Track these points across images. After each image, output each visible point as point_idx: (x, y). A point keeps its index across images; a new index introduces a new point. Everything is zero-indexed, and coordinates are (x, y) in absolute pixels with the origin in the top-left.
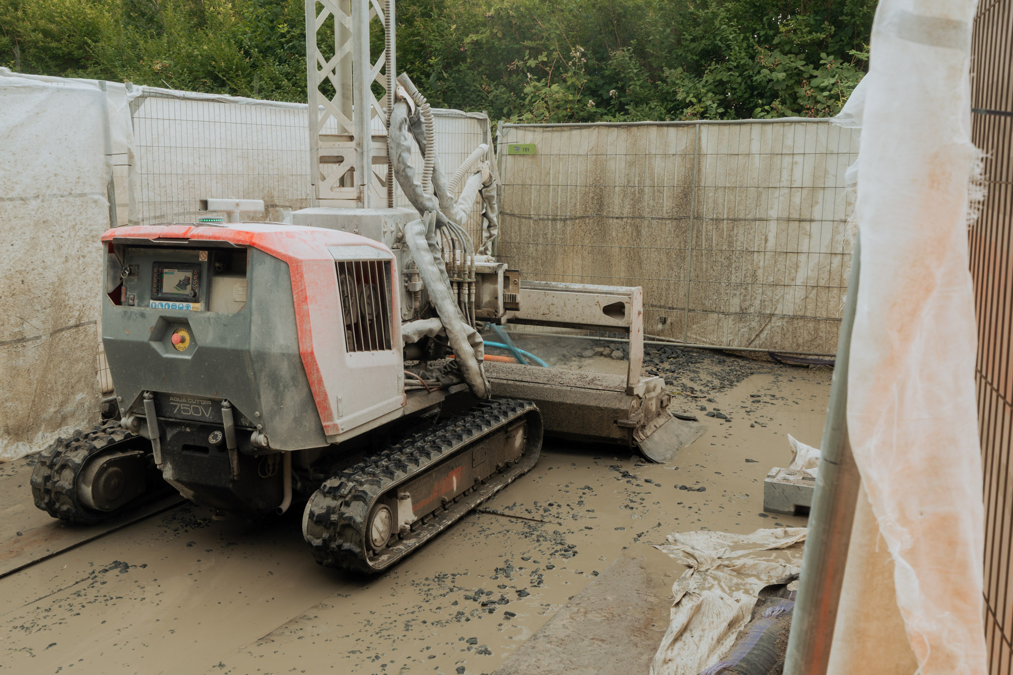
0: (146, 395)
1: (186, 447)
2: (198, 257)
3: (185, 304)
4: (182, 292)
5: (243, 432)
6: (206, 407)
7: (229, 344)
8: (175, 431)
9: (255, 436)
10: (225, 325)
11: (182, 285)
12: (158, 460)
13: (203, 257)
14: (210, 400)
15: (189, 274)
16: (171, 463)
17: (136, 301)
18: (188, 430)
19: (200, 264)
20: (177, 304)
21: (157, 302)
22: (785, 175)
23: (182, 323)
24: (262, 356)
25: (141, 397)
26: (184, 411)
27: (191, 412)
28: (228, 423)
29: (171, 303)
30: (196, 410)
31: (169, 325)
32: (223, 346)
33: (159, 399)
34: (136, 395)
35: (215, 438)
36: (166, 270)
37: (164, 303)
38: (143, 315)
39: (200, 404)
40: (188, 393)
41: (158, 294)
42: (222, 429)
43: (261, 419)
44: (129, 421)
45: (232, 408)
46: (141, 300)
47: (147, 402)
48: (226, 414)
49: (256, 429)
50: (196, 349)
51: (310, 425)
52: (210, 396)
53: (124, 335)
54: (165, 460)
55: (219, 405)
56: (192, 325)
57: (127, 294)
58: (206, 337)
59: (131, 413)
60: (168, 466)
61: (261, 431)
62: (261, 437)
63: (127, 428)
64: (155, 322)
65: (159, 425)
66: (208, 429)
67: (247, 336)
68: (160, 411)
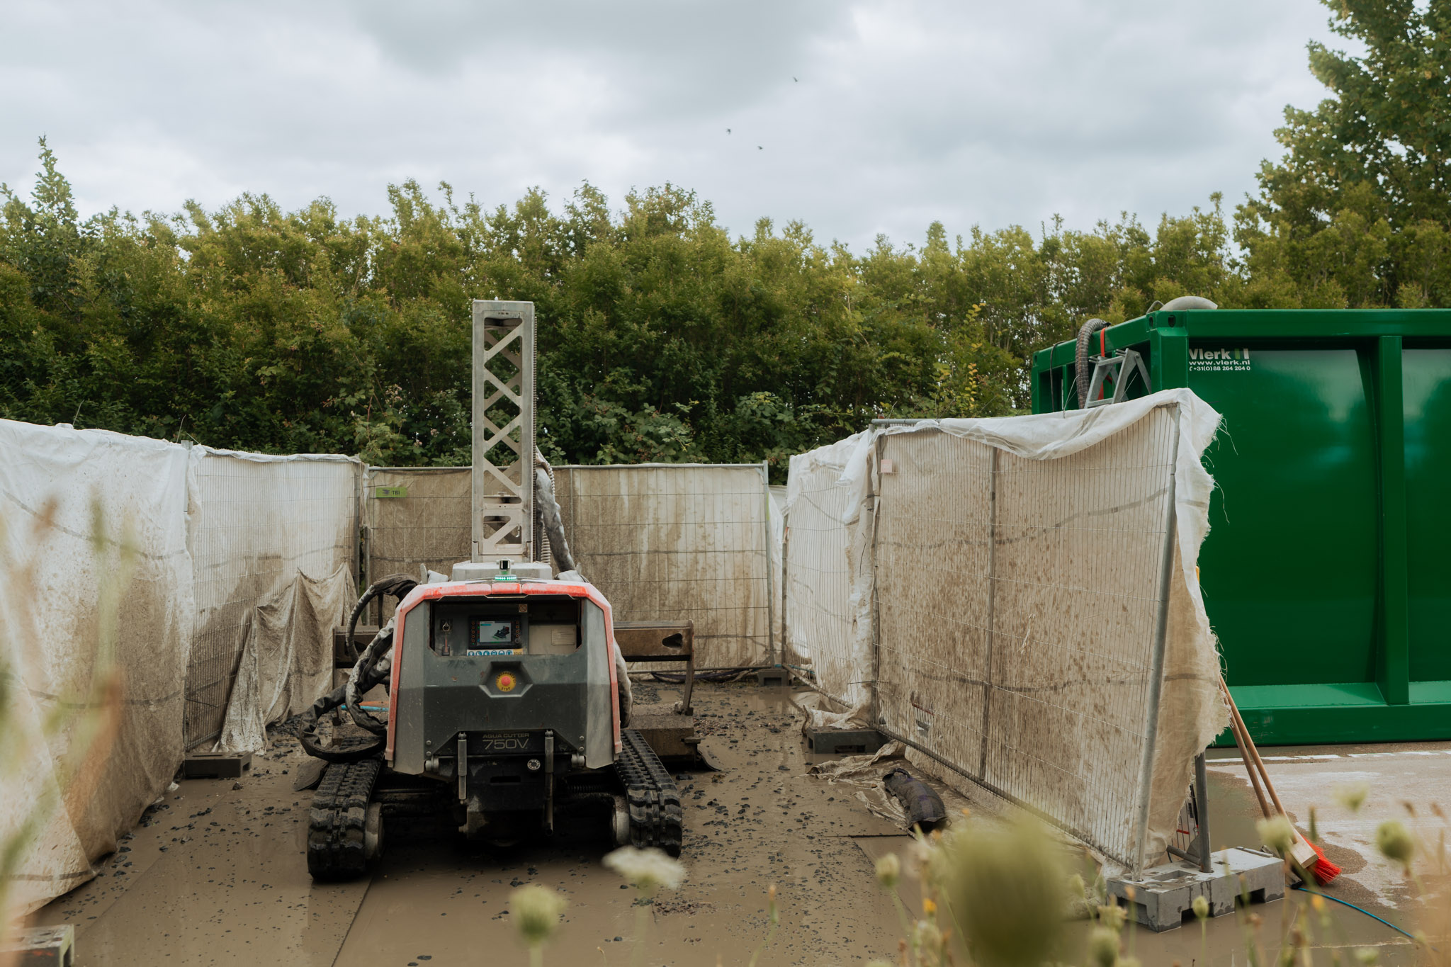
0: (461, 735)
1: (494, 780)
2: (518, 609)
3: (505, 651)
4: (500, 640)
5: (562, 757)
6: (523, 740)
7: (566, 680)
8: (481, 767)
9: (574, 758)
10: (561, 665)
11: (501, 634)
12: (462, 795)
13: (523, 609)
14: (529, 732)
15: (508, 625)
16: (478, 797)
17: (451, 652)
18: (494, 764)
19: (520, 615)
20: (498, 651)
21: (475, 651)
23: (514, 668)
24: (593, 686)
25: (456, 738)
26: (497, 746)
27: (505, 746)
28: (550, 750)
29: (490, 651)
30: (511, 744)
31: (498, 668)
32: (561, 682)
33: (473, 738)
34: (449, 737)
35: (534, 765)
36: (481, 623)
37: (483, 651)
38: (470, 664)
39: (517, 737)
40: (511, 728)
41: (474, 644)
42: (542, 758)
43: (583, 742)
44: (436, 762)
45: (555, 735)
46: (457, 649)
47: (462, 742)
48: (550, 740)
49: (576, 752)
50: (529, 687)
51: (607, 745)
52: (533, 728)
53: (451, 682)
54: (469, 795)
55: (542, 735)
56: (525, 666)
57: (439, 646)
58: (542, 676)
59: (435, 755)
60: (476, 799)
61: (581, 753)
62: (582, 758)
63: (432, 770)
64: (486, 667)
65: (470, 762)
66: (525, 758)
67: (584, 672)
68: (470, 749)
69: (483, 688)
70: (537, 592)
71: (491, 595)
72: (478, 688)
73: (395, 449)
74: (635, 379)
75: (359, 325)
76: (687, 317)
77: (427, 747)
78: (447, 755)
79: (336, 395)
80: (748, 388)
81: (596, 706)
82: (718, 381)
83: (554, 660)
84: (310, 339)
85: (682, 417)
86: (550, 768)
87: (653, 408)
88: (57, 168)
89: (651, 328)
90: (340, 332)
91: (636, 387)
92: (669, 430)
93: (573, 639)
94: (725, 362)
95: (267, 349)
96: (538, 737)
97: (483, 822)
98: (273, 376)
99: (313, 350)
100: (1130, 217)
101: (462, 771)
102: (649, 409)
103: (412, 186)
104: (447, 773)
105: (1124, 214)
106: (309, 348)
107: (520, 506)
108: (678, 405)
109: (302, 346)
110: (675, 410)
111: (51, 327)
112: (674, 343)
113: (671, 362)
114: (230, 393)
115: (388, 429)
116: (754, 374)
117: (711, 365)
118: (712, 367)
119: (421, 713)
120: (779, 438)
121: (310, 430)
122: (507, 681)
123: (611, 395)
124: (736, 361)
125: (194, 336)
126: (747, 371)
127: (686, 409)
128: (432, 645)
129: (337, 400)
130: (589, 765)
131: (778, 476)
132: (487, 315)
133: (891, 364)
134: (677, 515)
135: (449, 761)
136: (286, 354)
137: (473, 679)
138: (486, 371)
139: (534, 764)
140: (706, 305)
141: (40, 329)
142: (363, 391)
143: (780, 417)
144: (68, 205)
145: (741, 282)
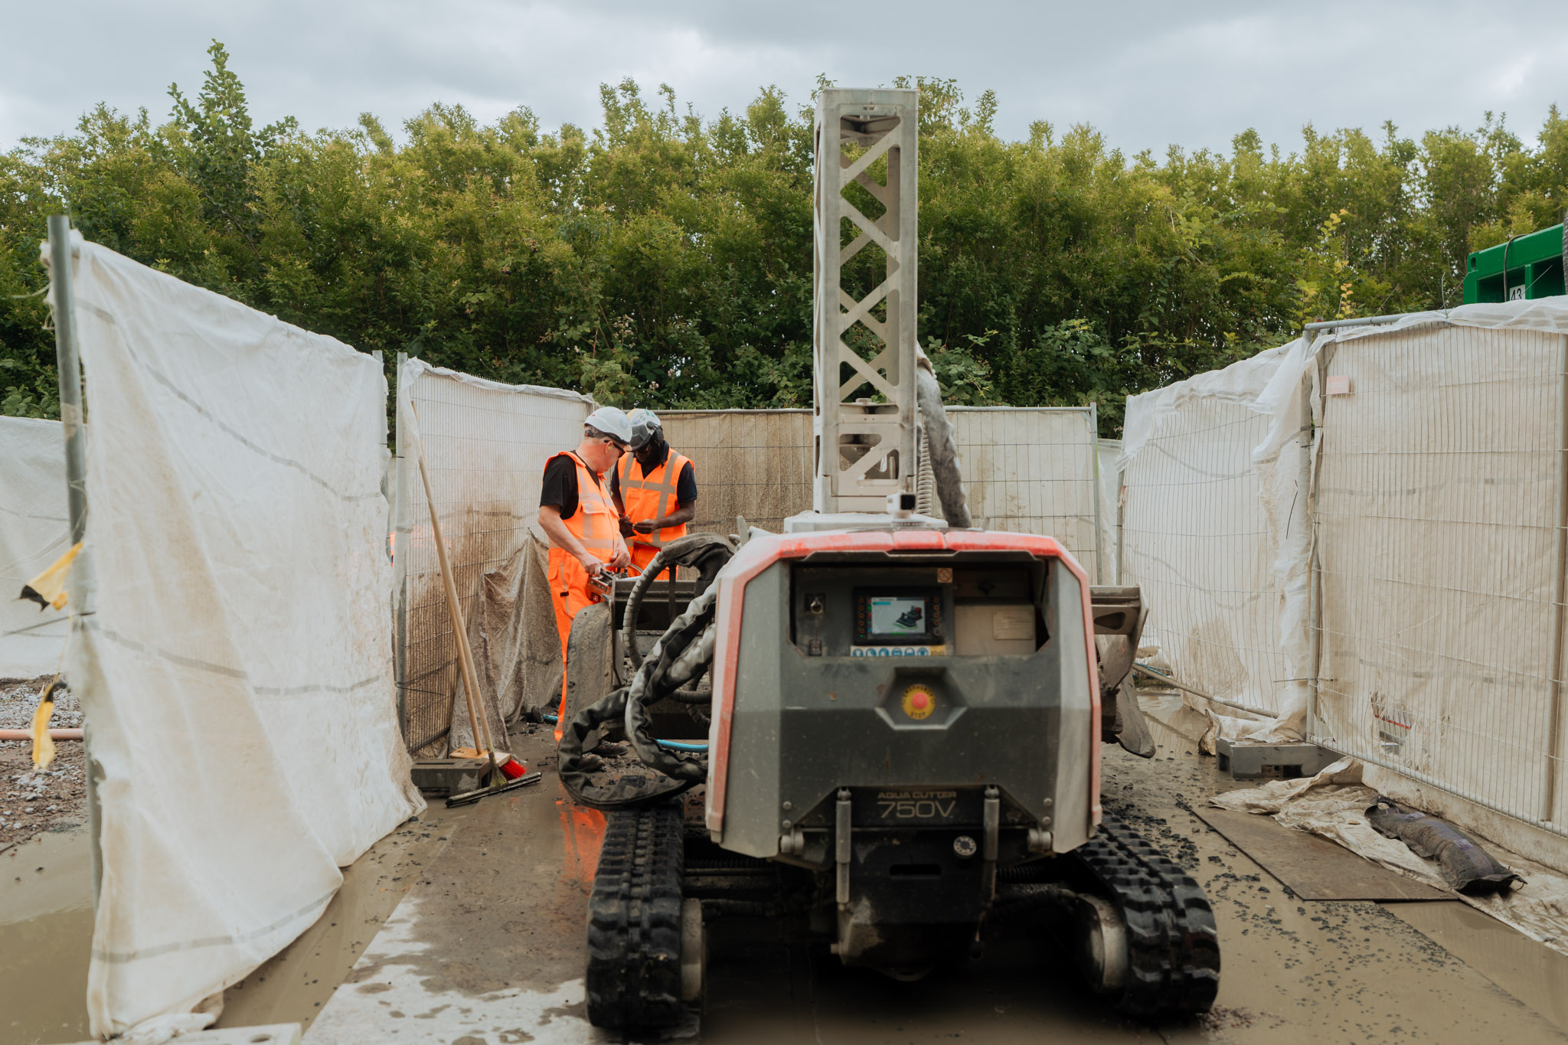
0: (843, 793)
1: (895, 870)
2: (935, 577)
3: (916, 648)
4: (906, 630)
5: (1014, 832)
6: (945, 803)
7: (1025, 701)
8: (872, 847)
9: (1034, 836)
10: (1016, 674)
11: (907, 620)
12: (842, 896)
13: (945, 576)
14: (957, 790)
15: (920, 604)
16: (869, 899)
17: (825, 649)
18: (895, 842)
19: (940, 588)
20: (903, 649)
21: (865, 649)
23: (934, 679)
24: (1068, 713)
25: (833, 798)
26: (902, 812)
27: (916, 812)
28: (992, 821)
29: (890, 649)
30: (926, 809)
31: (905, 678)
32: (1015, 704)
33: (862, 798)
34: (821, 796)
35: (964, 847)
36: (874, 600)
37: (877, 649)
38: (859, 671)
39: (935, 798)
40: (927, 782)
41: (862, 636)
42: (978, 834)
43: (1050, 810)
44: (799, 839)
45: (1002, 797)
46: (834, 647)
47: (843, 805)
48: (992, 807)
49: (1035, 825)
50: (959, 713)
51: (1081, 812)
52: (966, 783)
53: (827, 701)
54: (854, 896)
55: (979, 795)
56: (955, 677)
57: (805, 639)
58: (984, 693)
59: (797, 827)
60: (865, 902)
61: (1047, 827)
62: (1046, 836)
63: (792, 852)
64: (886, 677)
65: (856, 838)
66: (949, 834)
68: (856, 817)
69: (882, 713)
70: (973, 546)
71: (894, 551)
72: (874, 714)
73: (626, 392)
75: (581, 238)
76: (977, 227)
77: (784, 813)
78: (818, 826)
79: (556, 328)
80: (1055, 316)
81: (1071, 744)
82: (1017, 308)
83: (1002, 666)
84: (524, 259)
85: (977, 352)
86: (992, 853)
87: (939, 341)
88: (229, 67)
90: (559, 249)
92: (961, 369)
93: (1027, 629)
95: (476, 275)
96: (972, 799)
97: (875, 940)
98: (480, 303)
99: (530, 272)
100: (1496, 117)
101: (842, 855)
102: (934, 343)
103: (630, 88)
104: (817, 856)
105: (1489, 115)
106: (523, 269)
107: (896, 418)
108: (971, 337)
109: (515, 269)
110: (966, 344)
111: (225, 250)
112: (962, 261)
113: (958, 284)
114: (433, 323)
115: (619, 367)
116: (1060, 296)
117: (1007, 289)
118: (1009, 292)
119: (775, 754)
120: (1094, 379)
121: (524, 370)
122: (919, 700)
124: (1039, 282)
125: (390, 257)
126: (1054, 295)
127: (980, 341)
128: (794, 638)
129: (556, 334)
130: (1056, 848)
133: (1229, 290)
134: (982, 471)
135: (820, 835)
136: (494, 279)
137: (865, 696)
138: (843, 202)
139: (965, 845)
140: (1001, 212)
141: (213, 250)
142: (586, 323)
143: (1096, 351)
144: (241, 112)
145: (1044, 182)
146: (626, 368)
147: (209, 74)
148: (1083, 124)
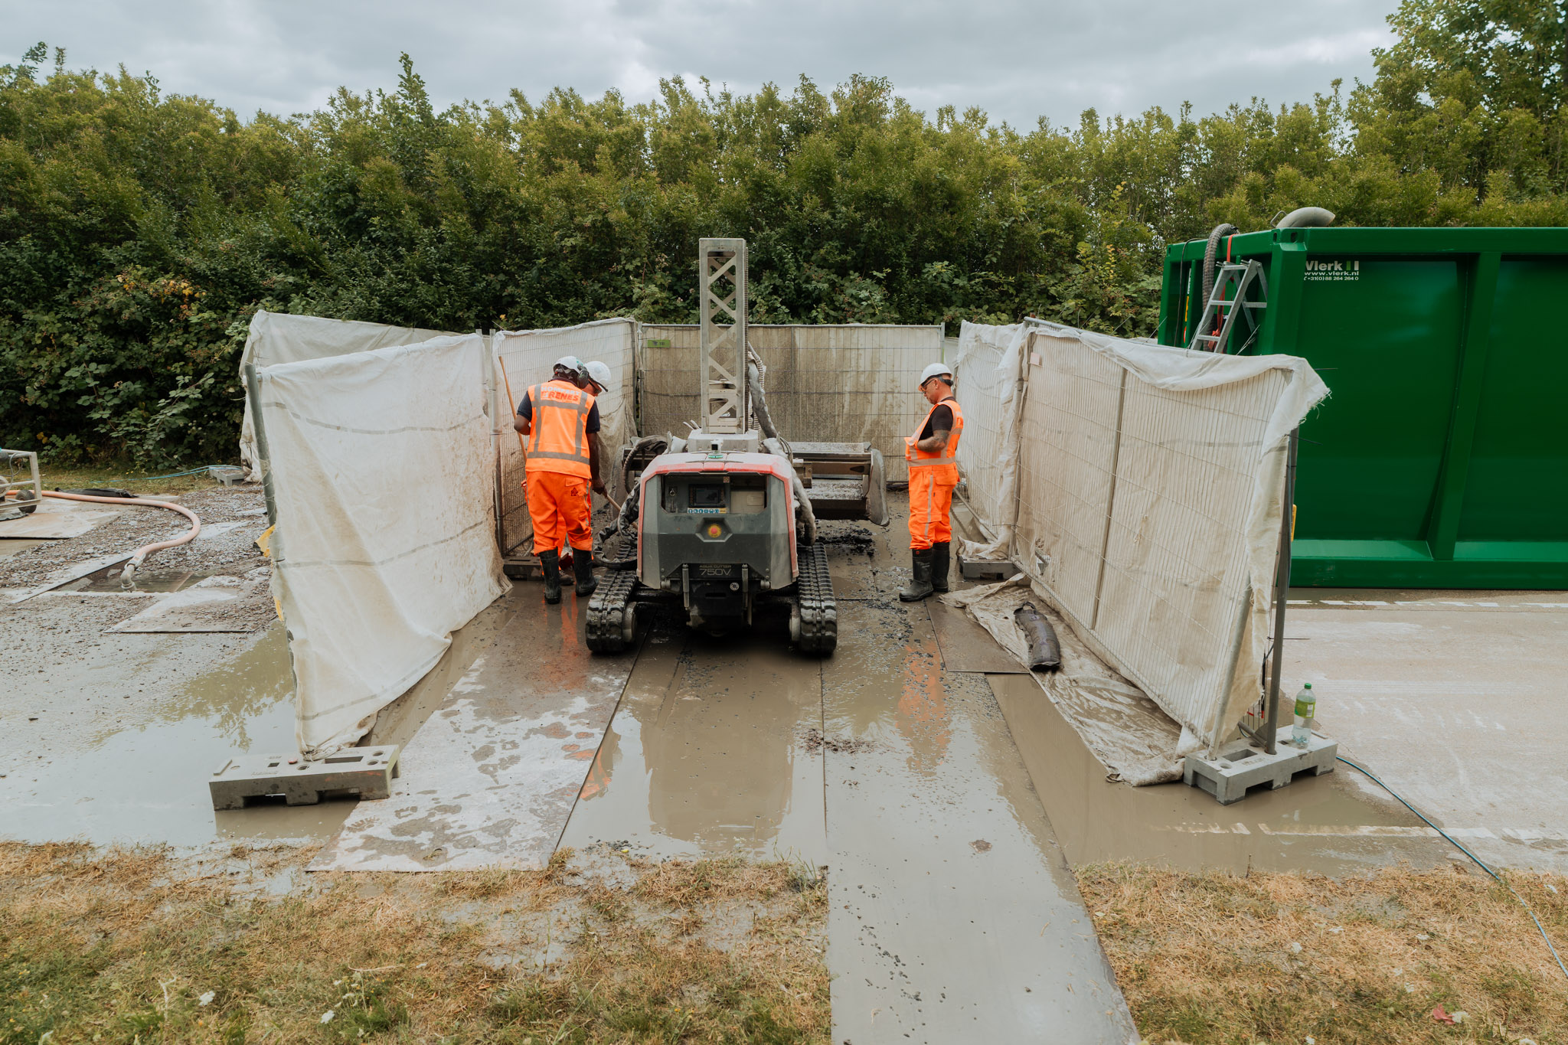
0: (685, 565)
1: (708, 595)
2: (722, 481)
3: (715, 509)
5: (754, 582)
6: (727, 570)
7: (755, 532)
8: (698, 586)
9: (762, 583)
10: (753, 520)
11: (712, 497)
12: (686, 605)
13: (726, 480)
14: (733, 565)
15: (717, 491)
16: (698, 606)
17: (676, 510)
18: (708, 584)
19: (724, 486)
20: (710, 508)
21: (693, 509)
22: (853, 363)
23: (720, 522)
24: (775, 536)
25: (681, 567)
26: (710, 573)
27: (715, 573)
28: (745, 577)
29: (706, 509)
30: (719, 572)
31: (708, 522)
32: (752, 533)
33: (693, 567)
34: (676, 566)
35: (734, 587)
36: (699, 489)
37: (698, 509)
38: (690, 518)
39: (722, 568)
40: (718, 562)
41: (694, 504)
42: (740, 582)
43: (768, 573)
44: (668, 583)
45: (749, 568)
46: (681, 508)
47: (685, 570)
48: (745, 571)
49: (763, 579)
50: (730, 535)
51: (787, 572)
52: (734, 562)
53: (676, 531)
54: (691, 605)
55: (740, 567)
56: (727, 521)
57: (668, 505)
58: (740, 528)
59: (668, 578)
60: (696, 607)
61: (767, 579)
62: (768, 583)
63: (666, 587)
64: (699, 521)
65: (691, 583)
66: (729, 581)
67: (768, 526)
68: (691, 574)
69: (699, 535)
70: (735, 469)
71: (703, 472)
72: (695, 535)
73: (663, 304)
74: (843, 250)
75: (634, 209)
76: (884, 199)
77: (662, 573)
78: (675, 578)
79: (619, 263)
80: (933, 258)
81: (778, 548)
82: (908, 252)
83: (747, 518)
84: (600, 218)
85: (879, 281)
86: (745, 589)
87: (857, 274)
89: (857, 209)
90: (618, 216)
91: (844, 257)
92: (867, 294)
93: (761, 501)
94: (913, 237)
95: (569, 226)
96: (737, 568)
97: (702, 621)
98: (573, 246)
99: (602, 225)
101: (686, 589)
102: (854, 275)
103: (678, 82)
104: (676, 589)
106: (599, 224)
107: (735, 390)
108: (875, 273)
109: (594, 223)
110: (873, 277)
111: (416, 205)
112: (873, 223)
113: (871, 235)
114: (543, 260)
115: (656, 289)
116: (936, 246)
117: (903, 239)
118: (904, 241)
119: (657, 550)
120: (954, 298)
121: (601, 287)
122: (715, 529)
123: (823, 264)
124: (922, 237)
125: (517, 214)
126: (930, 244)
127: (880, 275)
128: (663, 504)
129: (620, 267)
130: (773, 587)
131: (952, 330)
132: (709, 250)
133: (1048, 239)
134: (873, 365)
135: (676, 581)
136: (581, 228)
137: (691, 529)
138: (710, 292)
140: (898, 190)
141: (407, 207)
142: (638, 259)
143: (956, 281)
144: (424, 103)
145: (928, 171)
146: (661, 287)
147: (402, 77)
148: (975, 107)
